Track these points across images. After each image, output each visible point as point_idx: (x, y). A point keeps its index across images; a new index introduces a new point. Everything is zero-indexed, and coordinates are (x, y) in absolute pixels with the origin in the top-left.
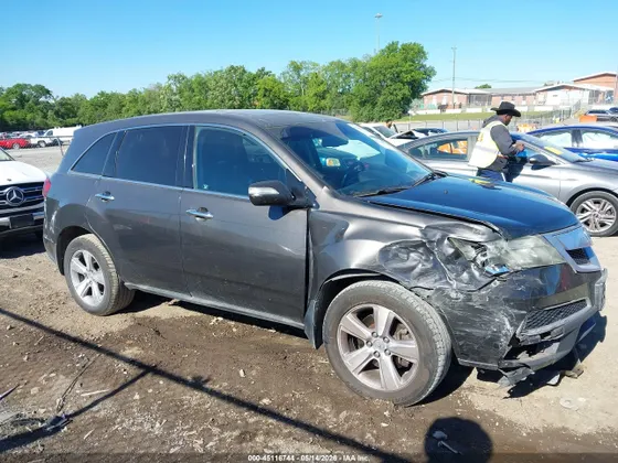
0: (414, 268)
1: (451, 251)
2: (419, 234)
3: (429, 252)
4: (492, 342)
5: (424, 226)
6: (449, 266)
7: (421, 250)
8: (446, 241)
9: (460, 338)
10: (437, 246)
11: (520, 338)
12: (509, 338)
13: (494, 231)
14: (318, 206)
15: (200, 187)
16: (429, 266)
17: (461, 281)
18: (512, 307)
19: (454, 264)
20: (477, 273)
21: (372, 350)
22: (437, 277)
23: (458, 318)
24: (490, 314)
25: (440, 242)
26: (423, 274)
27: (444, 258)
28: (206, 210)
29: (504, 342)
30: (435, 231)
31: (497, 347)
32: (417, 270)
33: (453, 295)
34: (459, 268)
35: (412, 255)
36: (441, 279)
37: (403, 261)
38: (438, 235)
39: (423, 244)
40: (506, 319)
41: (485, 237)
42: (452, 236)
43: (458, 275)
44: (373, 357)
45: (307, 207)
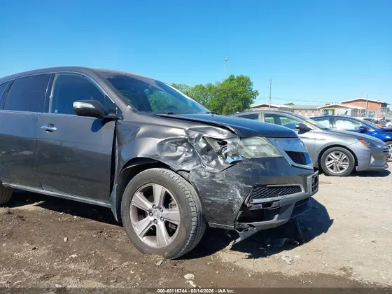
0: (179, 157)
1: (204, 145)
2: (184, 134)
3: (190, 146)
4: (229, 207)
5: (187, 129)
6: (203, 157)
7: (185, 144)
8: (201, 139)
9: (208, 205)
10: (195, 142)
11: (248, 205)
12: (240, 204)
13: (232, 132)
14: (123, 119)
15: (53, 112)
16: (190, 155)
17: (211, 166)
18: (242, 182)
19: (207, 154)
20: (221, 162)
21: (152, 218)
22: (195, 163)
23: (206, 190)
24: (227, 187)
25: (197, 139)
26: (186, 161)
27: (200, 150)
28: (52, 125)
29: (237, 207)
30: (194, 132)
31: (232, 211)
32: (182, 159)
33: (203, 173)
34: (210, 158)
35: (179, 148)
36: (197, 165)
37: (173, 151)
38: (196, 135)
39: (186, 140)
40: (238, 191)
41: (226, 135)
42: (205, 135)
43: (209, 162)
44: (153, 224)
45: (116, 119)
